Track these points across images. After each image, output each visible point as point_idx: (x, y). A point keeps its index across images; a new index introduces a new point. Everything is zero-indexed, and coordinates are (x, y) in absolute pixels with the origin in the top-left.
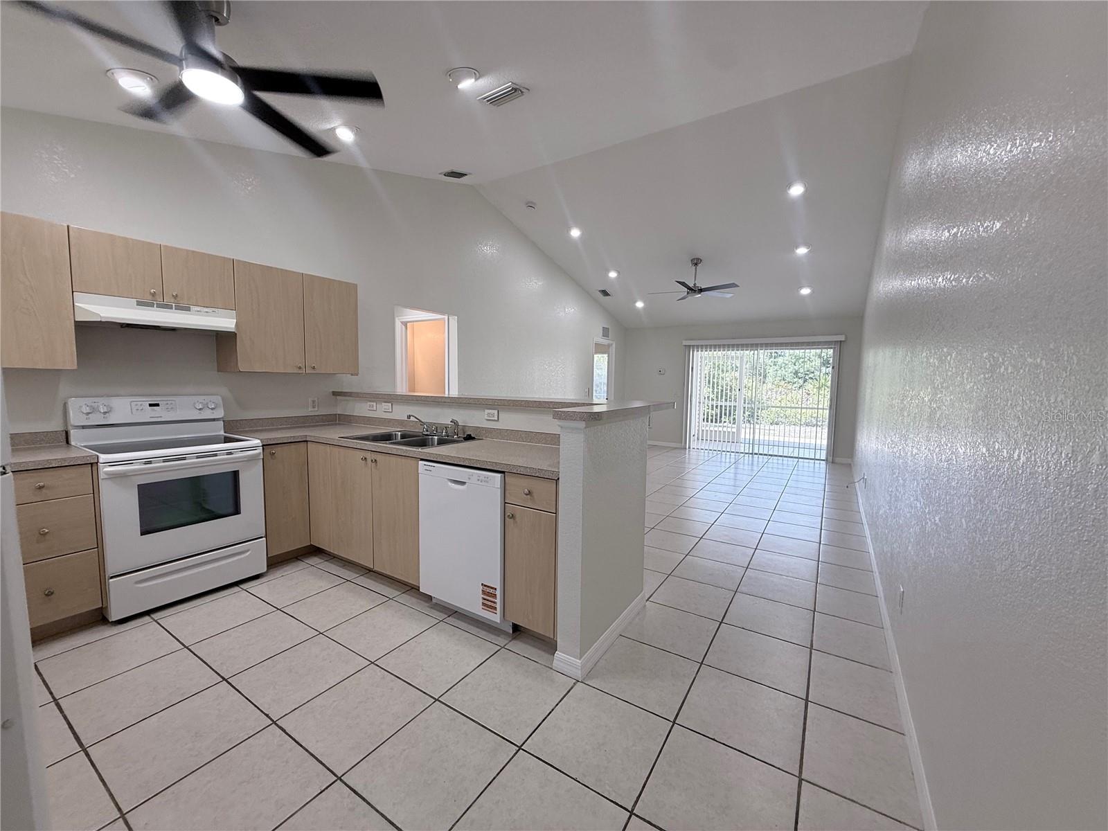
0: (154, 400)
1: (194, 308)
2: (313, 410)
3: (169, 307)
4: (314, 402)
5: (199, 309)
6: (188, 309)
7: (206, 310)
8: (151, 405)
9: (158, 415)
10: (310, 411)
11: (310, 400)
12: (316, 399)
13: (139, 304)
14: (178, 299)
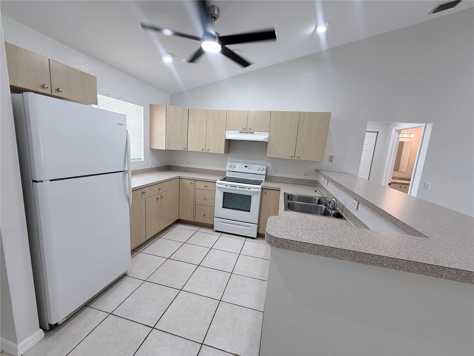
0: (246, 165)
1: (255, 133)
2: (304, 177)
3: (247, 133)
4: (305, 173)
5: (256, 133)
6: (253, 133)
7: (259, 133)
8: (245, 167)
9: (247, 170)
10: (302, 177)
11: (304, 172)
12: (307, 172)
13: (240, 132)
14: (251, 129)
